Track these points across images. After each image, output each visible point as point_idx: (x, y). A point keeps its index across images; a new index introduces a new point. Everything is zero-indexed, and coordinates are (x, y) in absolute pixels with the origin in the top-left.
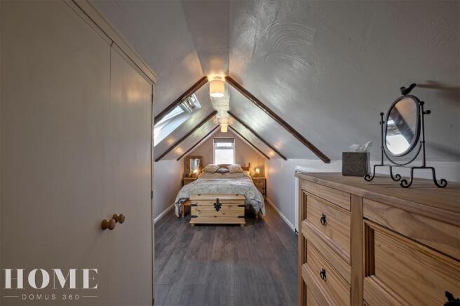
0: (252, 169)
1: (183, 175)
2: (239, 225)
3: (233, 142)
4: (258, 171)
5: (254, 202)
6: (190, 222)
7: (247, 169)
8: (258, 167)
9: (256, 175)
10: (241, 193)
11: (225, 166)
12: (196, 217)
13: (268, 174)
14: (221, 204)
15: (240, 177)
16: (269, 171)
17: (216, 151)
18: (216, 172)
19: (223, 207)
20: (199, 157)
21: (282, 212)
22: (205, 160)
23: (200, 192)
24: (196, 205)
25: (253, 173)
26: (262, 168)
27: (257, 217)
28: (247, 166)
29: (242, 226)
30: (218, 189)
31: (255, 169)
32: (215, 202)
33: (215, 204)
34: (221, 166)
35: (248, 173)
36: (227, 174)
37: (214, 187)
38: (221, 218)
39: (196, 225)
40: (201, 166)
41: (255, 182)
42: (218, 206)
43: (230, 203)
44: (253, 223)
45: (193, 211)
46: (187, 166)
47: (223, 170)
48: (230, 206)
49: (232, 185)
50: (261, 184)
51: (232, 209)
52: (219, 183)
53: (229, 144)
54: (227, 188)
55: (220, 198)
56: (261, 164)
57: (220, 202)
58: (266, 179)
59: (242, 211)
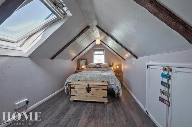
0: (114, 66)
1: (77, 68)
2: (103, 103)
3: (104, 51)
4: (118, 67)
5: (114, 87)
6: (70, 99)
7: (112, 66)
8: (118, 65)
9: (117, 69)
10: (106, 80)
11: (99, 64)
12: (74, 96)
13: (124, 69)
14: (90, 88)
15: (107, 70)
16: (124, 67)
17: (95, 56)
18: (94, 67)
19: (92, 90)
20: (85, 59)
21: (133, 93)
22: (89, 61)
23: (79, 79)
24: (74, 88)
25: (115, 68)
26: (120, 66)
27: (116, 96)
28: (112, 64)
29: (105, 103)
30: (91, 77)
31: (116, 66)
32: (87, 86)
33: (86, 88)
34: (97, 64)
35: (112, 68)
36: (100, 68)
37: (88, 76)
38: (90, 97)
39: (74, 101)
40: (86, 64)
41: (116, 73)
42: (88, 89)
43: (97, 88)
44: (113, 101)
45: (73, 92)
46: (79, 64)
47: (98, 66)
48: (97, 89)
49: (100, 75)
50: (119, 75)
51: (98, 91)
52: (93, 73)
53: (102, 52)
54: (97, 77)
55: (90, 83)
56: (119, 63)
57: (90, 86)
58: (122, 72)
59: (105, 93)
